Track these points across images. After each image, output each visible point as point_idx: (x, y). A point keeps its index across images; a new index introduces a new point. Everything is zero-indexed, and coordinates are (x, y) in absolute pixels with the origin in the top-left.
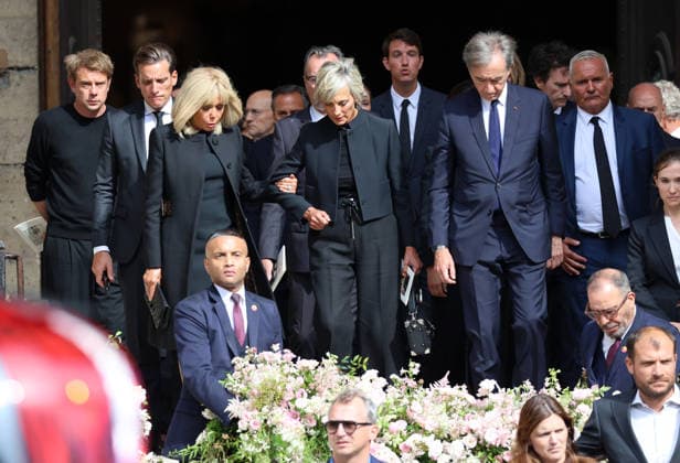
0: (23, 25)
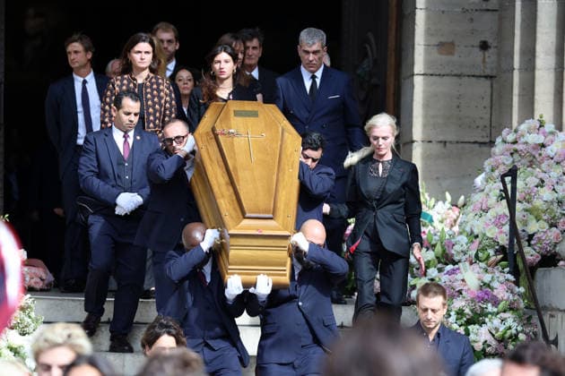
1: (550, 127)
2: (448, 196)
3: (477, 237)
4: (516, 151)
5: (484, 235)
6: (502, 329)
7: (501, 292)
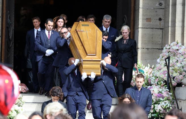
1: (180, 44)
2: (149, 65)
3: (157, 77)
4: (170, 51)
5: (160, 77)
6: (165, 105)
7: (165, 94)
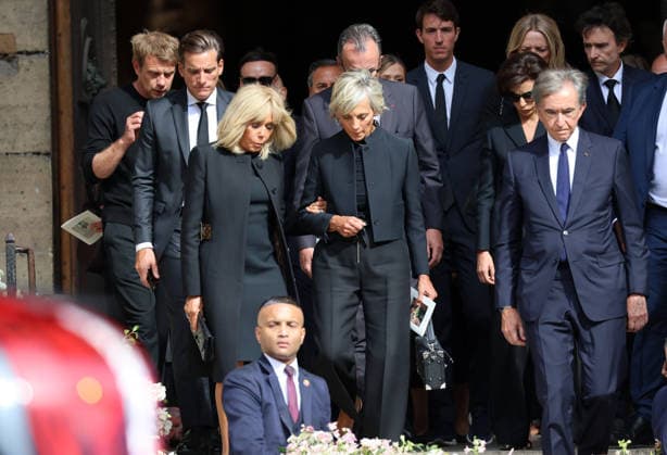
0: (31, 8)
